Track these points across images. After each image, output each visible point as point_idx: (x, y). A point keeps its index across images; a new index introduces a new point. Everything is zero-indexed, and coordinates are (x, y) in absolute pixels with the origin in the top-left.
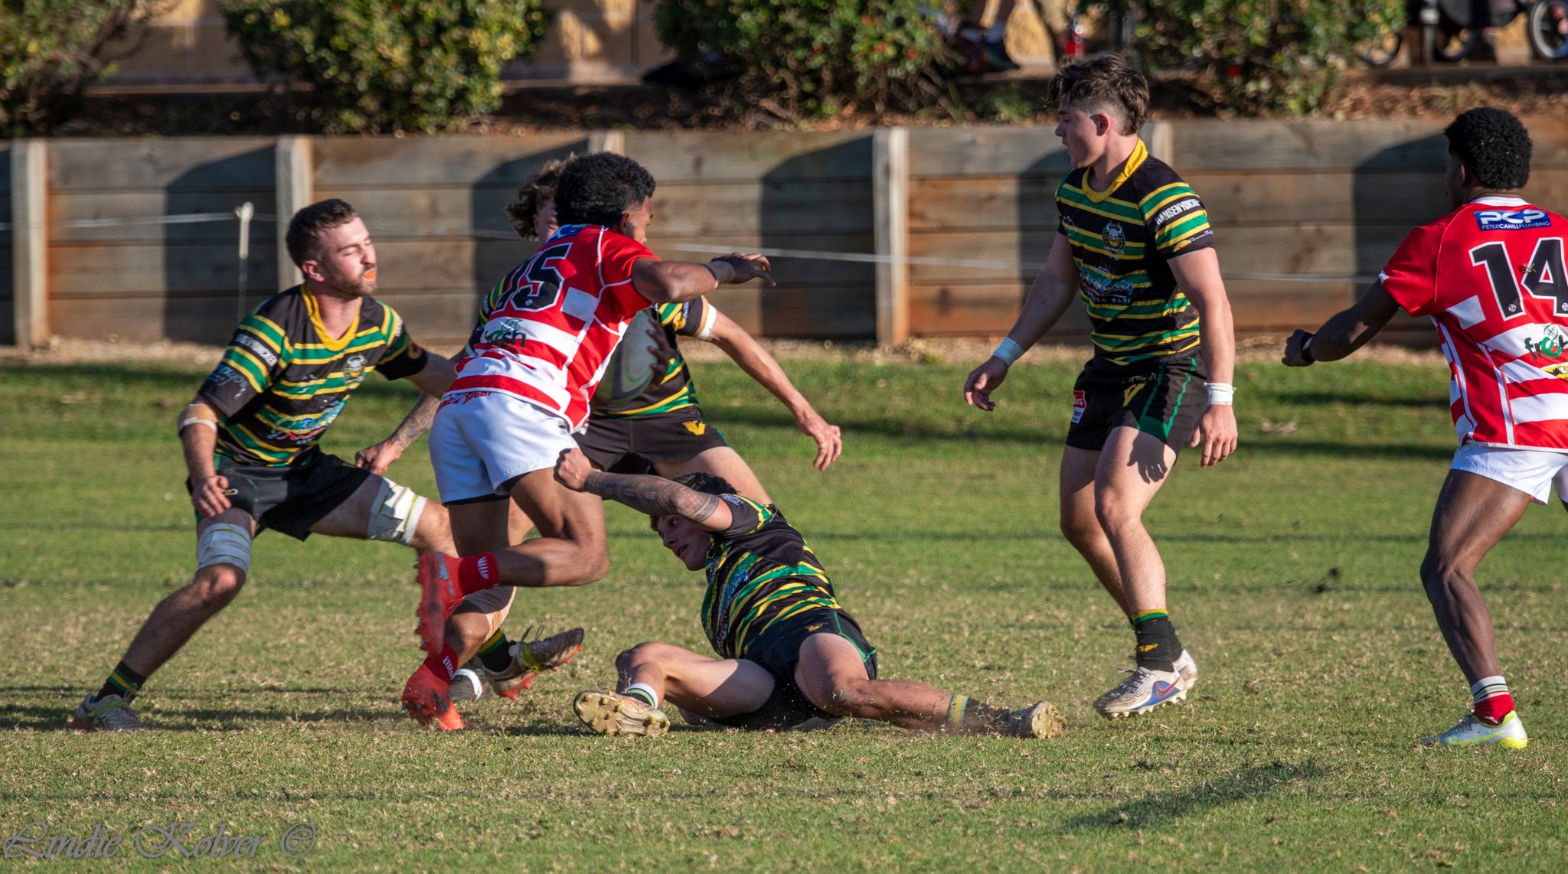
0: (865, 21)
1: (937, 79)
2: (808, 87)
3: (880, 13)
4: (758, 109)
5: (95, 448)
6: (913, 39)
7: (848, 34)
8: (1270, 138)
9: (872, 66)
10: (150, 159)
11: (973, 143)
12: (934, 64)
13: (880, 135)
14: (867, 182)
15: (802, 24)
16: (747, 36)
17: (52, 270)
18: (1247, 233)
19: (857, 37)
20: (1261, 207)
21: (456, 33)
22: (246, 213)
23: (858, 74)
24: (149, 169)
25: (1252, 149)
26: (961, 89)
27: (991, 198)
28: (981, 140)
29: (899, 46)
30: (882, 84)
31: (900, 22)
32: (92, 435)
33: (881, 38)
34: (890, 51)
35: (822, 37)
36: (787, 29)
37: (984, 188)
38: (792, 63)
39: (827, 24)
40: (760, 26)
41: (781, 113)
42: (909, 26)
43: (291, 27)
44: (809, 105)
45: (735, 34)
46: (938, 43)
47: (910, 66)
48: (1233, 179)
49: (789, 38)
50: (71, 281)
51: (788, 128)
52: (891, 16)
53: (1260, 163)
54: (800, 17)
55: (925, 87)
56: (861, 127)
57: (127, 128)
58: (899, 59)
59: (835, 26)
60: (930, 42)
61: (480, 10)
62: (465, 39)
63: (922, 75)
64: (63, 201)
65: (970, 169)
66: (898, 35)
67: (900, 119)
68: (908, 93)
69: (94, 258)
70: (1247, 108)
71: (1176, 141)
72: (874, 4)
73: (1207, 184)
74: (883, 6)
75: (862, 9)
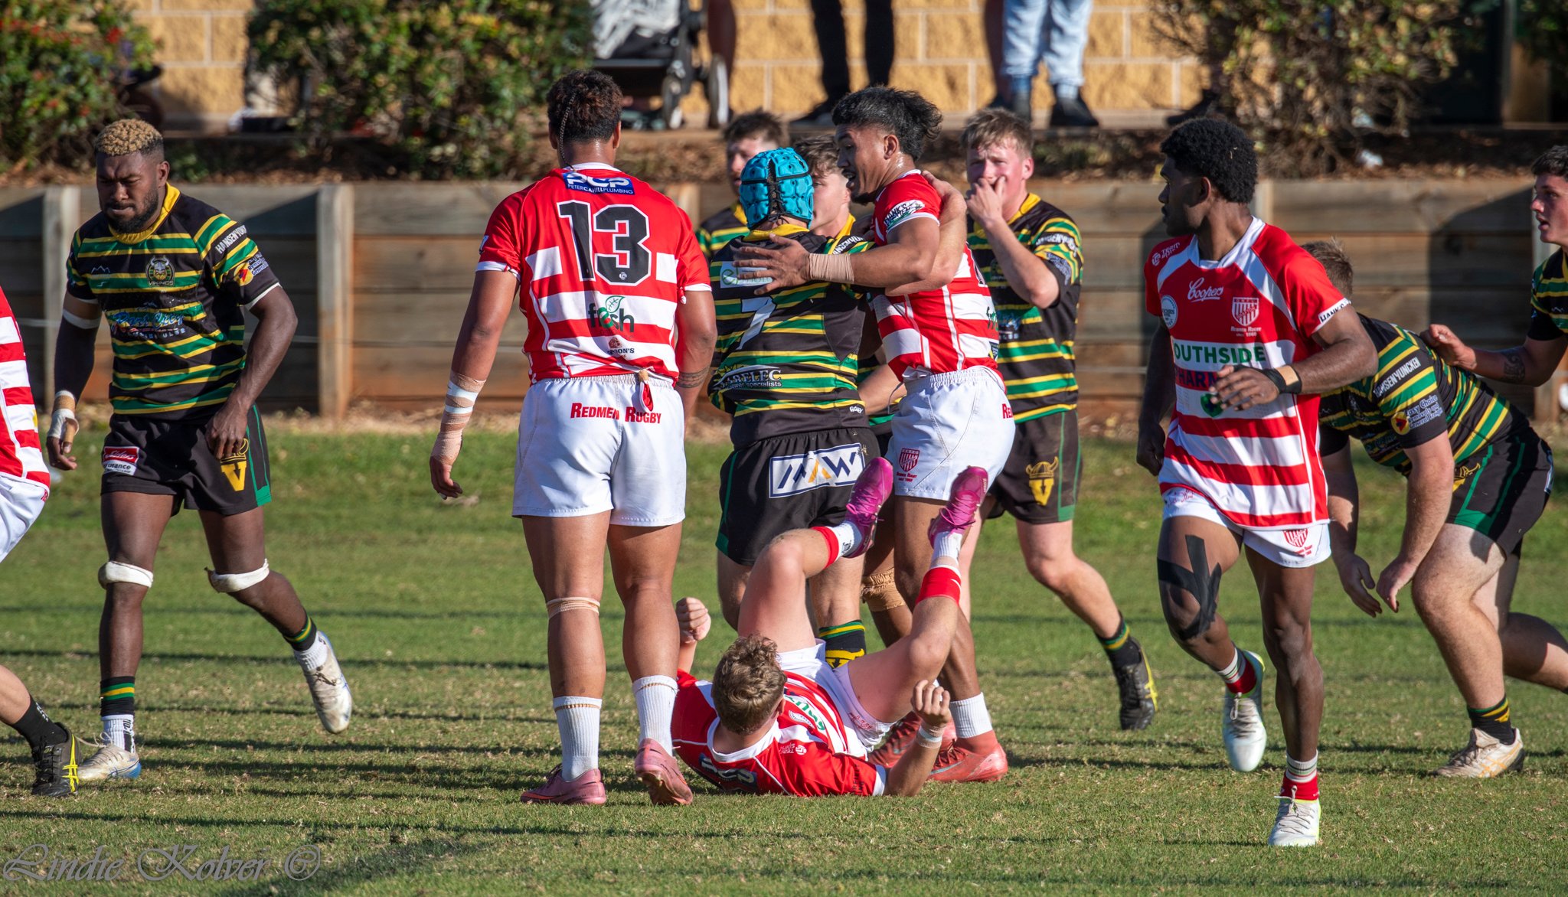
0: (37, 75)
3: (51, 67)
6: (86, 96)
7: (19, 88)
8: (455, 203)
9: (42, 122)
13: (51, 193)
14: (37, 241)
18: (430, 299)
19: (30, 92)
20: (445, 273)
23: (29, 130)
25: (437, 213)
29: (68, 100)
30: (54, 140)
31: (72, 78)
33: (53, 93)
34: (62, 107)
42: (83, 80)
46: (112, 97)
47: (83, 123)
48: (416, 244)
52: (65, 70)
53: (445, 228)
56: (31, 187)
58: (73, 113)
60: (105, 98)
66: (72, 91)
67: (72, 177)
68: (80, 151)
70: (435, 172)
71: (357, 205)
72: (44, 58)
73: (390, 249)
74: (56, 60)
75: (33, 65)
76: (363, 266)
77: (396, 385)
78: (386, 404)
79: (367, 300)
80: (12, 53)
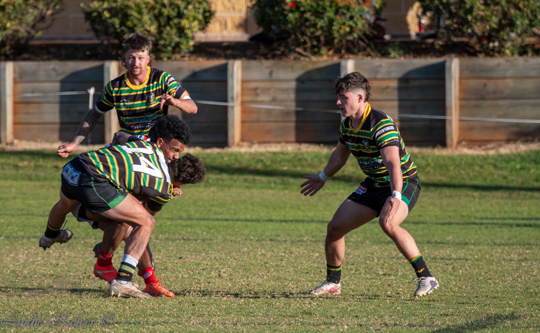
0: (338, 17)
1: (366, 41)
2: (315, 43)
3: (344, 14)
4: (295, 52)
5: (31, 184)
6: (357, 25)
7: (331, 22)
8: (498, 65)
9: (340, 35)
10: (54, 70)
11: (380, 66)
12: (365, 34)
13: (343, 62)
15: (313, 18)
16: (291, 22)
17: (15, 113)
18: (488, 103)
19: (335, 23)
20: (494, 92)
21: (176, 21)
22: (92, 91)
23: (335, 38)
24: (54, 74)
25: (491, 69)
26: (375, 44)
27: (387, 88)
28: (384, 65)
29: (351, 27)
30: (344, 42)
31: (352, 18)
32: (30, 178)
33: (344, 24)
34: (348, 29)
35: (320, 23)
36: (307, 20)
37: (384, 84)
38: (308, 34)
39: (323, 18)
40: (296, 19)
41: (304, 53)
42: (355, 19)
43: (111, 18)
44: (315, 50)
45: (286, 22)
46: (367, 26)
47: (355, 35)
48: (483, 81)
49: (308, 24)
50: (22, 118)
51: (307, 59)
52: (348, 15)
53: (494, 75)
54: (312, 15)
55: (361, 43)
56: (336, 59)
57: (45, 57)
58: (351, 32)
59: (326, 19)
60: (364, 26)
61: (185, 12)
62: (180, 23)
63: (360, 38)
64: (20, 86)
65: (379, 76)
66: (351, 23)
67: (351, 56)
68: (355, 46)
69: (32, 109)
70: (489, 53)
71: (461, 66)
72: (341, 10)
73: (473, 83)
74: (345, 11)
75: (337, 12)
76: (462, 90)
77: (476, 135)
78: (472, 143)
79: (464, 103)
80: (328, 9)
